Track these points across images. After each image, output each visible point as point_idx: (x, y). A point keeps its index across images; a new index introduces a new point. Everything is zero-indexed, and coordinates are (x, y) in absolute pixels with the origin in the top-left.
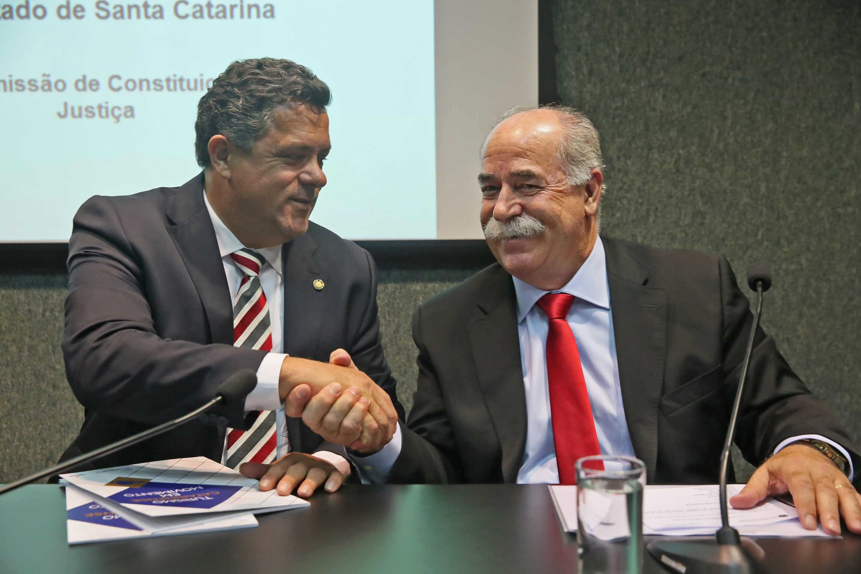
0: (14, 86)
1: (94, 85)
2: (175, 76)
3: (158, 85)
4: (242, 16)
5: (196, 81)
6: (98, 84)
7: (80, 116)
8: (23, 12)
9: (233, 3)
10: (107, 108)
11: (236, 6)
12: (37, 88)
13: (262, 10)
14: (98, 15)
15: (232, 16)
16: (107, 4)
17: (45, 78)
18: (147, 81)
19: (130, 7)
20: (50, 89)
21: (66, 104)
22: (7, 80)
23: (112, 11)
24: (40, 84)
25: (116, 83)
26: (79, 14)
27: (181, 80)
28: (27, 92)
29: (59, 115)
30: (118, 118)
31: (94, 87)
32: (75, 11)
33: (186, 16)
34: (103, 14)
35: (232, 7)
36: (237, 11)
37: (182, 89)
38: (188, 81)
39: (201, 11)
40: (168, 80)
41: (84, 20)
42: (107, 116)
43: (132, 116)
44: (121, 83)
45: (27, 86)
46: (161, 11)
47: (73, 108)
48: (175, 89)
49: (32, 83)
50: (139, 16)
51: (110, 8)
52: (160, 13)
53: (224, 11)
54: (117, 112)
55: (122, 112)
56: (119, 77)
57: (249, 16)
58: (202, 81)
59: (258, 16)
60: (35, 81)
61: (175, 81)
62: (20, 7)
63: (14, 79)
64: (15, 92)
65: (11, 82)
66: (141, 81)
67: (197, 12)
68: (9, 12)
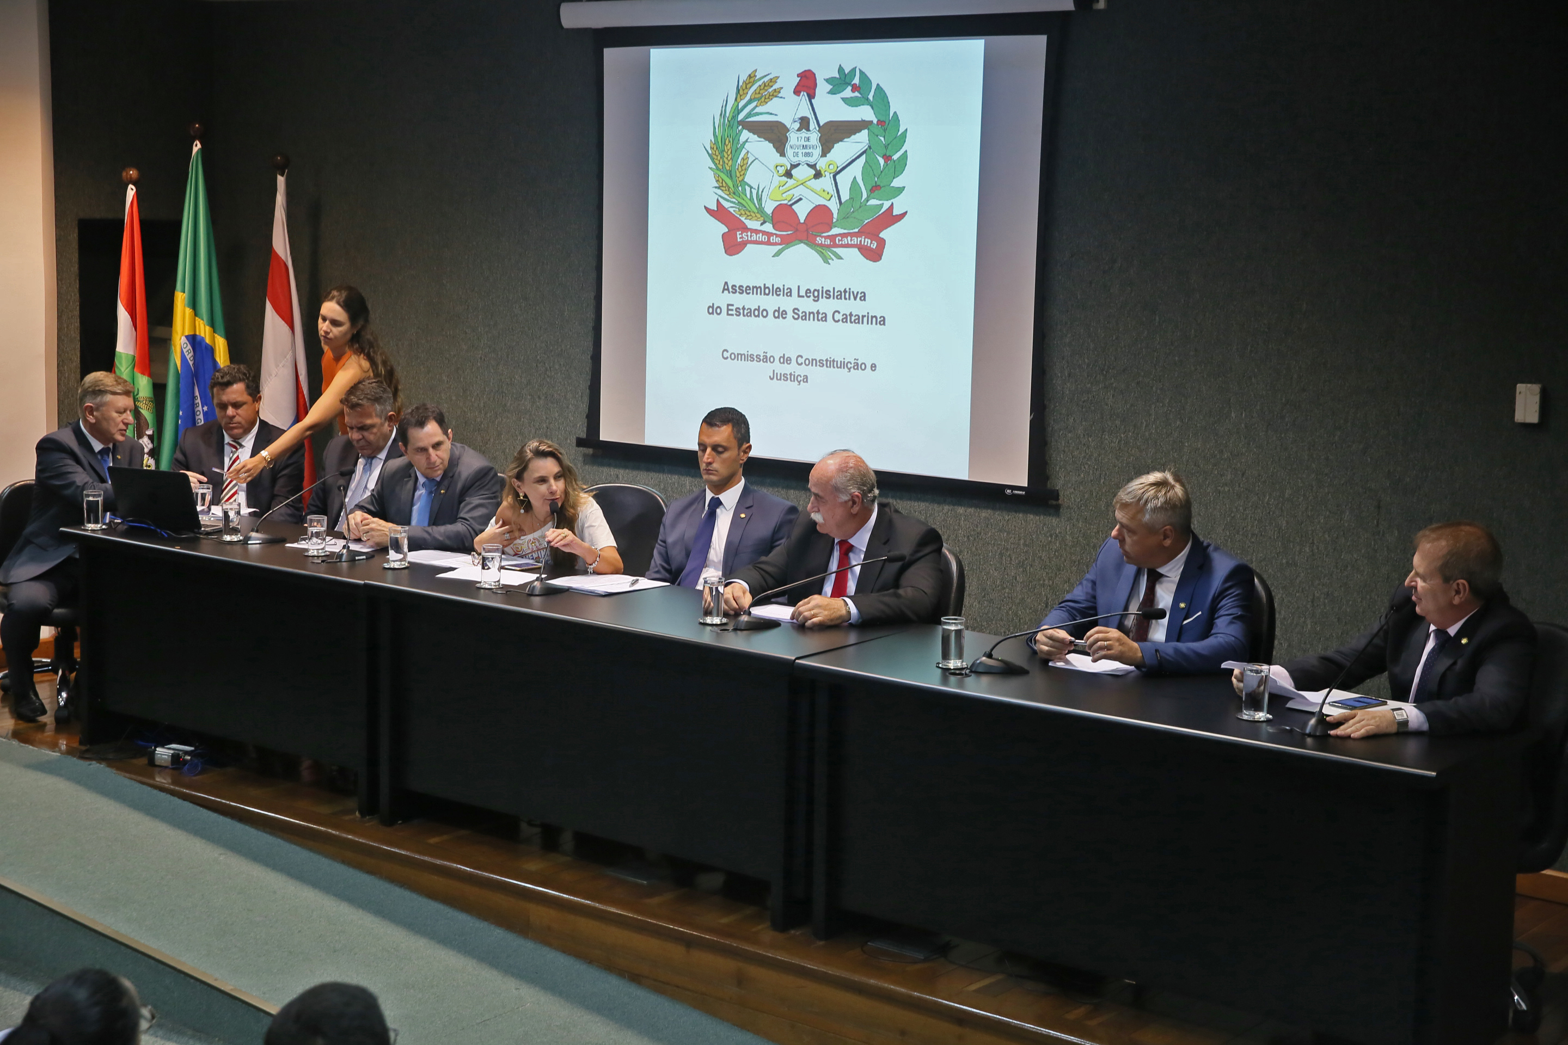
0: (750, 358)
1: (788, 360)
2: (830, 358)
3: (821, 363)
4: (868, 323)
5: (841, 362)
6: (791, 360)
7: (780, 379)
8: (756, 313)
9: (864, 314)
10: (794, 375)
11: (865, 316)
12: (760, 361)
13: (879, 320)
14: (793, 317)
15: (863, 323)
16: (798, 310)
17: (765, 354)
18: (816, 360)
19: (810, 313)
20: (766, 362)
21: (774, 371)
22: (746, 354)
23: (801, 315)
24: (762, 358)
25: (800, 360)
26: (784, 316)
27: (834, 361)
28: (755, 362)
29: (770, 377)
30: (799, 382)
31: (789, 362)
32: (782, 314)
33: (839, 321)
34: (796, 316)
35: (863, 316)
36: (865, 319)
37: (834, 367)
38: (837, 361)
39: (846, 318)
40: (827, 360)
41: (786, 319)
42: (794, 381)
43: (807, 381)
44: (802, 360)
45: (755, 359)
46: (826, 317)
47: (777, 374)
48: (830, 367)
49: (758, 357)
50: (814, 320)
51: (800, 313)
52: (825, 318)
53: (859, 319)
54: (799, 379)
55: (802, 379)
56: (802, 357)
57: (872, 323)
58: (844, 362)
59: (876, 324)
60: (760, 355)
61: (830, 361)
62: (755, 310)
64: (749, 362)
65: (748, 355)
66: (812, 360)
67: (844, 318)
68: (750, 313)
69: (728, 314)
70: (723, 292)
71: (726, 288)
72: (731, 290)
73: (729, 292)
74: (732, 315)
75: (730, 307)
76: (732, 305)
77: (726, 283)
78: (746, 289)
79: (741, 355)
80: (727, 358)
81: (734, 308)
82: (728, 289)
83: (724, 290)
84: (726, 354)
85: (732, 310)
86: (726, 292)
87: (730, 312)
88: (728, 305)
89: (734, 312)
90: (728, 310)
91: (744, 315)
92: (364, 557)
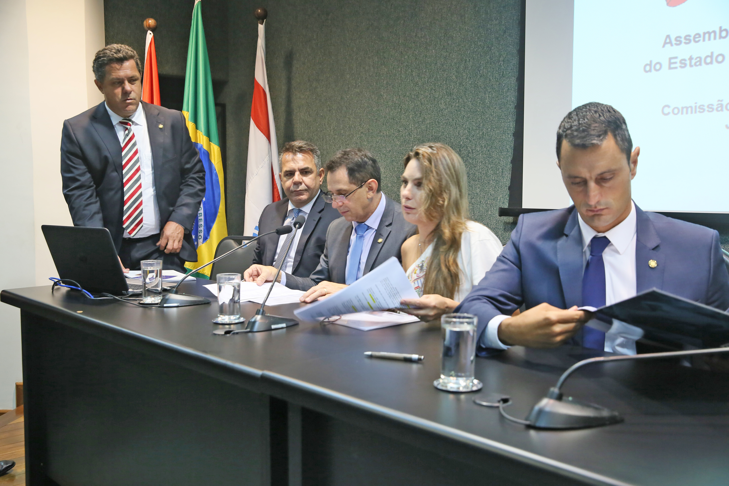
0: (698, 110)
8: (708, 60)
12: (713, 109)
17: (720, 102)
20: (722, 110)
22: (693, 106)
24: (715, 107)
28: (706, 112)
45: (706, 109)
49: (710, 107)
60: (712, 105)
62: (707, 57)
63: (698, 105)
64: (698, 113)
65: (696, 107)
68: (699, 62)
69: (670, 68)
70: (664, 46)
71: (668, 41)
72: (674, 42)
73: (672, 45)
74: (676, 68)
75: (673, 61)
76: (676, 58)
77: (668, 36)
78: (695, 38)
79: (687, 108)
80: (669, 113)
81: (678, 60)
82: (670, 43)
83: (665, 43)
84: (666, 110)
85: (675, 63)
86: (668, 46)
87: (672, 66)
88: (670, 59)
89: (678, 65)
90: (670, 63)
91: (691, 66)
92: (284, 325)
